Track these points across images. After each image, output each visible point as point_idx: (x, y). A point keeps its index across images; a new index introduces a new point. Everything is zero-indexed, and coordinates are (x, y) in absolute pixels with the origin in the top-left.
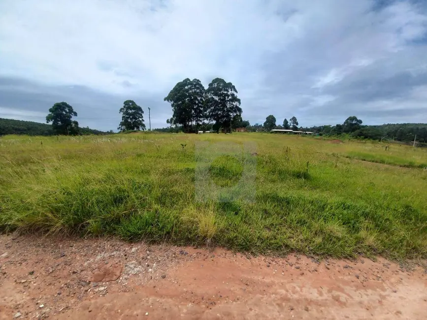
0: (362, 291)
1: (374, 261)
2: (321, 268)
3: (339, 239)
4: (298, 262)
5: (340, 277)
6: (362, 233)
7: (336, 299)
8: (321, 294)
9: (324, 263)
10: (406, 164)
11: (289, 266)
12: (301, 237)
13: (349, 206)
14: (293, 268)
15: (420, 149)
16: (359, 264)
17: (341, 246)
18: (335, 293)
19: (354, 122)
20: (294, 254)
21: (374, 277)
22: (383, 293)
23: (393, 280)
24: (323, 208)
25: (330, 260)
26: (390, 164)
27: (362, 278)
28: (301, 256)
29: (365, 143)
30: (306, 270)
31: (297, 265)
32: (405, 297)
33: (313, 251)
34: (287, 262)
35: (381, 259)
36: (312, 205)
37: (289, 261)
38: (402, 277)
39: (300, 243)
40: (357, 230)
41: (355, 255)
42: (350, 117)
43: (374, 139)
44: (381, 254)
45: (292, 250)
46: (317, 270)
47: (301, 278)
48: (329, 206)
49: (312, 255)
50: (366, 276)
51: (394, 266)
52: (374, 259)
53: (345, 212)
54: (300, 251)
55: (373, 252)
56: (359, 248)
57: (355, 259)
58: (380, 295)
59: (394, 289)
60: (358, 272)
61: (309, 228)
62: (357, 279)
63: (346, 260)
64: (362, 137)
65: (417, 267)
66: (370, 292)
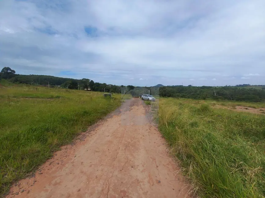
0: (64, 168)
1: (60, 150)
2: (38, 177)
3: (39, 152)
4: (20, 187)
5: (50, 172)
6: (50, 140)
7: (56, 184)
8: (47, 191)
9: (38, 172)
10: (50, 97)
11: (16, 195)
12: (12, 169)
13: (35, 129)
14: (20, 193)
15: (52, 88)
16: (56, 157)
17: (42, 155)
18: (53, 182)
19: (9, 71)
20: (14, 185)
21: (65, 157)
22: (72, 161)
23: (72, 152)
24: (18, 138)
25: (40, 167)
26: (42, 98)
27: (60, 163)
28: (20, 182)
29: (22, 86)
30: (29, 187)
31: (21, 190)
32: (80, 155)
33: (26, 172)
34: (13, 194)
35: (63, 147)
36: (8, 140)
37: (14, 193)
38: (74, 149)
39: (14, 173)
40: (46, 140)
41: (52, 154)
42: (5, 67)
43: (27, 84)
44: (62, 145)
45: (12, 183)
46: (36, 180)
47: (29, 195)
48: (22, 135)
49: (27, 175)
50: (61, 160)
51: (69, 146)
52: (60, 149)
53: (35, 134)
54: (17, 180)
55: (59, 146)
56: (51, 149)
57: (52, 156)
58: (71, 163)
59: (75, 156)
60: (57, 162)
61: (14, 158)
62: (59, 165)
63: (49, 160)
64: (18, 82)
65: (77, 141)
66: (67, 165)
